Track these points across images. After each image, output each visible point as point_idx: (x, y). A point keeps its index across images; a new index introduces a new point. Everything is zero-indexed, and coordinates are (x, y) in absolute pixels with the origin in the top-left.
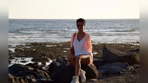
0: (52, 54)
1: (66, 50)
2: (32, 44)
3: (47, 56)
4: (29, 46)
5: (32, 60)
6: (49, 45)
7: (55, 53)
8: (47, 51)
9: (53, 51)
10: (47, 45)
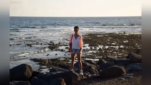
0: (101, 42)
1: (109, 39)
2: (89, 34)
3: (98, 43)
4: (87, 36)
5: (89, 46)
6: (99, 35)
7: (102, 41)
8: (98, 40)
9: (101, 40)
10: (98, 35)
